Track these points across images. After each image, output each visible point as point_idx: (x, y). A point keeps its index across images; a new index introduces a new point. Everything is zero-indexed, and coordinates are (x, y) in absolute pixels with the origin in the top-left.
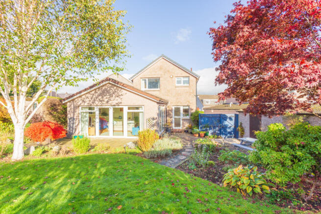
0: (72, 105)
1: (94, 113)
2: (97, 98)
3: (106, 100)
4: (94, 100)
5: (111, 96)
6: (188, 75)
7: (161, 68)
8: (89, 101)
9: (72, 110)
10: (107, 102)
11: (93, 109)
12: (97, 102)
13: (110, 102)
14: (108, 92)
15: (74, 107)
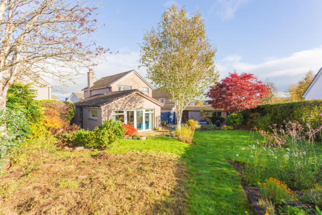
0: (107, 110)
1: (123, 115)
2: (127, 104)
3: (133, 105)
4: (125, 105)
5: (136, 102)
6: (148, 87)
7: (132, 80)
8: (122, 106)
9: (107, 113)
10: (134, 107)
11: (123, 112)
12: (127, 107)
13: (136, 107)
14: (135, 99)
15: (108, 111)
